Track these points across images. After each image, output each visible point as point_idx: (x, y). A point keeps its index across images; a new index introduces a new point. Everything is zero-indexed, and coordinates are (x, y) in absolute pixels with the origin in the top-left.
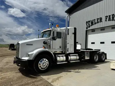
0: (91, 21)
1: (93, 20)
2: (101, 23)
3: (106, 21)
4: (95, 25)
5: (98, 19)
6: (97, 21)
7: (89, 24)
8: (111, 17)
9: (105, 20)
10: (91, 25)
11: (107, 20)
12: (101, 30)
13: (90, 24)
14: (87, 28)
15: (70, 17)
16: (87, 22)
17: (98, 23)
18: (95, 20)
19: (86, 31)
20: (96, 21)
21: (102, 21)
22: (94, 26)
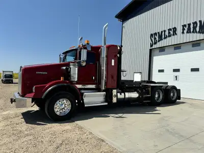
0: (159, 33)
1: (162, 32)
2: (176, 36)
3: (183, 33)
4: (165, 40)
5: (170, 30)
6: (169, 33)
7: (155, 39)
8: (192, 26)
9: (182, 31)
10: (159, 41)
11: (185, 31)
12: (175, 49)
13: (157, 39)
14: (151, 46)
15: (124, 25)
16: (152, 35)
17: (169, 36)
18: (165, 31)
19: (151, 50)
20: (167, 33)
21: (176, 34)
22: (163, 41)
